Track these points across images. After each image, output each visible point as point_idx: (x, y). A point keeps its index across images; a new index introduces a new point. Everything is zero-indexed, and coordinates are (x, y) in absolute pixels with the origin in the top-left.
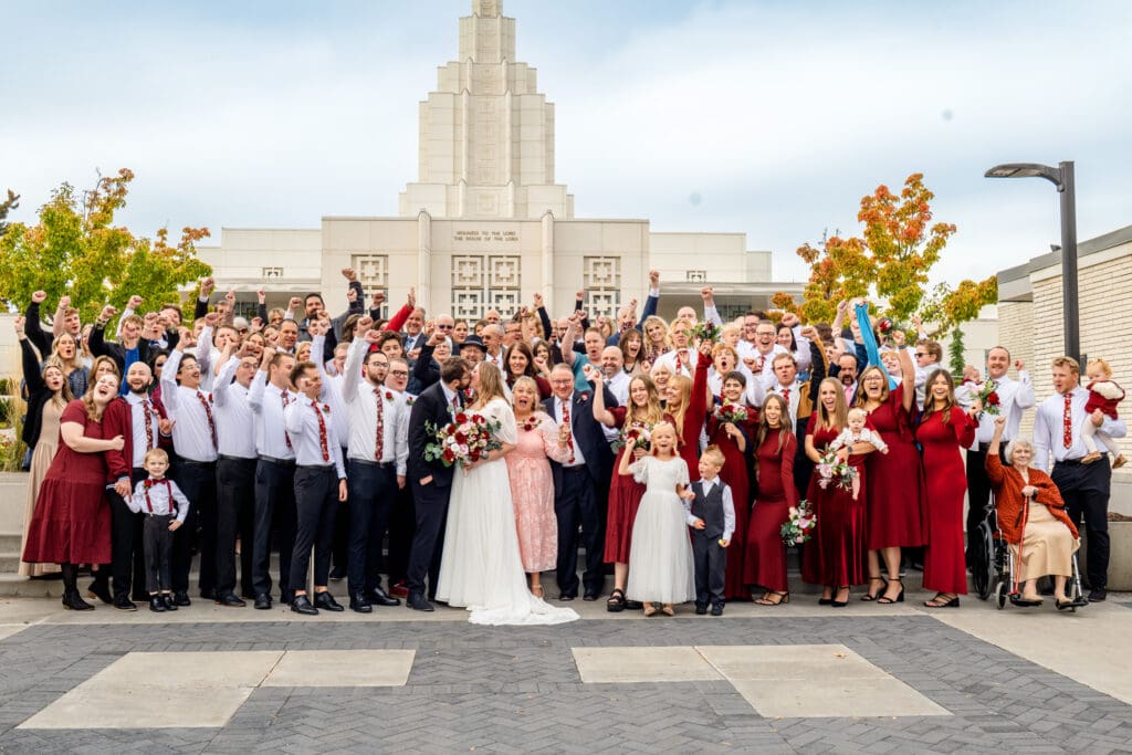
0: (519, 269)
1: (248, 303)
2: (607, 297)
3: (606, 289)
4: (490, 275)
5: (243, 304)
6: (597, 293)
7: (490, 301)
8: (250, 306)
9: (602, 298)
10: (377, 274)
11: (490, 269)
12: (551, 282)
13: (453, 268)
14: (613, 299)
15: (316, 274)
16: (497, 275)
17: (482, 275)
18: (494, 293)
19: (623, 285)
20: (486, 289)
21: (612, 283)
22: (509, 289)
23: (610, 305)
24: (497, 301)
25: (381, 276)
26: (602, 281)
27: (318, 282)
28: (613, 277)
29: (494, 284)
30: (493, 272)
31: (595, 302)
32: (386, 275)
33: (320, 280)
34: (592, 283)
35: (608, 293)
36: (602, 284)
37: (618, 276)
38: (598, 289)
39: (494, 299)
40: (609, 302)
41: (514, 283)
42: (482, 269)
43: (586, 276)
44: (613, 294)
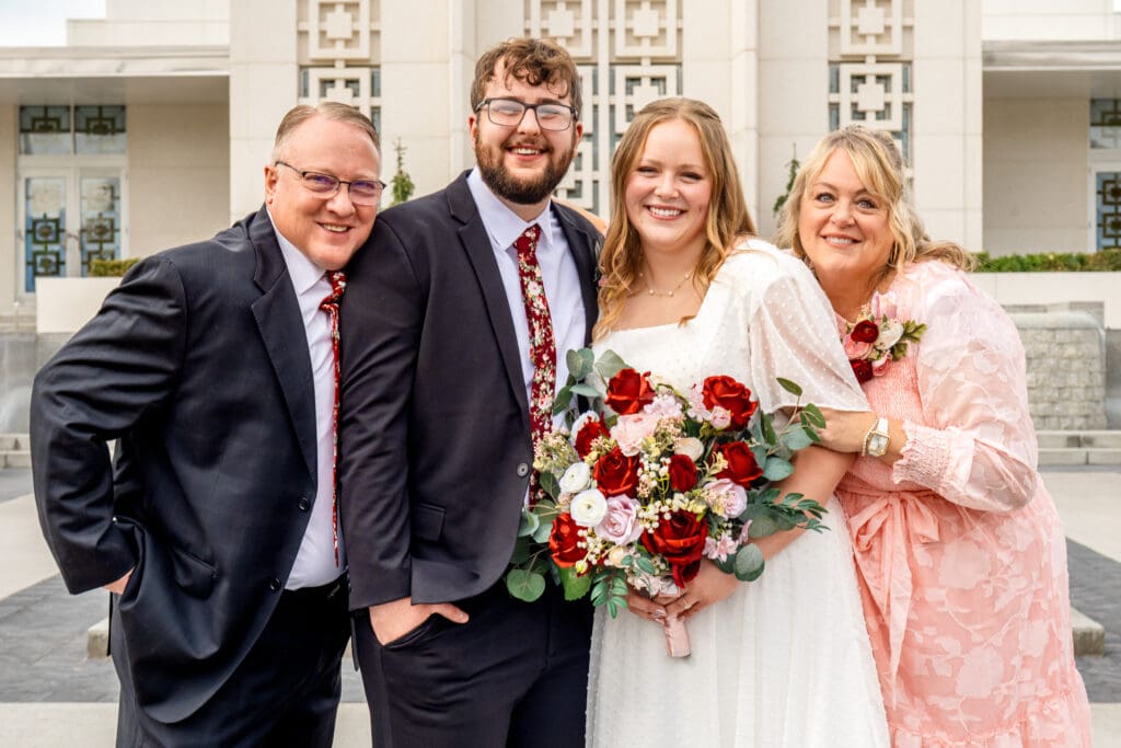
0: (680, 16)
1: (86, 107)
2: (883, 79)
3: (880, 59)
4: (612, 31)
5: (77, 108)
6: (858, 69)
7: (612, 92)
8: (95, 113)
9: (871, 80)
10: (356, 33)
11: (612, 17)
12: (753, 43)
13: (527, 17)
14: (897, 82)
15: (219, 36)
16: (629, 31)
17: (595, 31)
18: (622, 73)
19: (920, 51)
20: (604, 62)
21: (894, 47)
22: (655, 62)
23: (888, 97)
24: (629, 91)
25: (365, 37)
26: (871, 41)
27: (223, 53)
28: (897, 31)
29: (623, 50)
30: (620, 25)
31: (855, 90)
32: (375, 34)
33: (227, 49)
34: (848, 47)
35: (883, 69)
36: (870, 48)
37: (908, 29)
38: (861, 60)
39: (621, 85)
40: (887, 89)
41: (668, 49)
42: (595, 17)
43: (834, 29)
44: (895, 71)
